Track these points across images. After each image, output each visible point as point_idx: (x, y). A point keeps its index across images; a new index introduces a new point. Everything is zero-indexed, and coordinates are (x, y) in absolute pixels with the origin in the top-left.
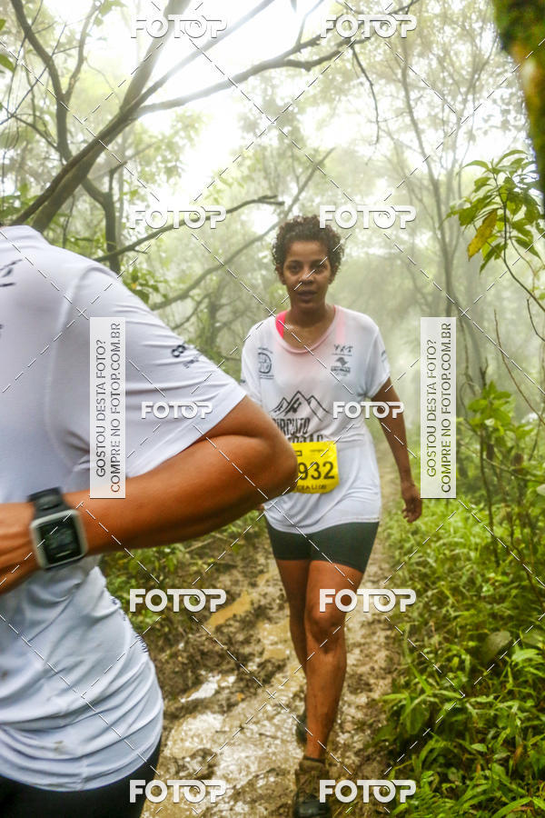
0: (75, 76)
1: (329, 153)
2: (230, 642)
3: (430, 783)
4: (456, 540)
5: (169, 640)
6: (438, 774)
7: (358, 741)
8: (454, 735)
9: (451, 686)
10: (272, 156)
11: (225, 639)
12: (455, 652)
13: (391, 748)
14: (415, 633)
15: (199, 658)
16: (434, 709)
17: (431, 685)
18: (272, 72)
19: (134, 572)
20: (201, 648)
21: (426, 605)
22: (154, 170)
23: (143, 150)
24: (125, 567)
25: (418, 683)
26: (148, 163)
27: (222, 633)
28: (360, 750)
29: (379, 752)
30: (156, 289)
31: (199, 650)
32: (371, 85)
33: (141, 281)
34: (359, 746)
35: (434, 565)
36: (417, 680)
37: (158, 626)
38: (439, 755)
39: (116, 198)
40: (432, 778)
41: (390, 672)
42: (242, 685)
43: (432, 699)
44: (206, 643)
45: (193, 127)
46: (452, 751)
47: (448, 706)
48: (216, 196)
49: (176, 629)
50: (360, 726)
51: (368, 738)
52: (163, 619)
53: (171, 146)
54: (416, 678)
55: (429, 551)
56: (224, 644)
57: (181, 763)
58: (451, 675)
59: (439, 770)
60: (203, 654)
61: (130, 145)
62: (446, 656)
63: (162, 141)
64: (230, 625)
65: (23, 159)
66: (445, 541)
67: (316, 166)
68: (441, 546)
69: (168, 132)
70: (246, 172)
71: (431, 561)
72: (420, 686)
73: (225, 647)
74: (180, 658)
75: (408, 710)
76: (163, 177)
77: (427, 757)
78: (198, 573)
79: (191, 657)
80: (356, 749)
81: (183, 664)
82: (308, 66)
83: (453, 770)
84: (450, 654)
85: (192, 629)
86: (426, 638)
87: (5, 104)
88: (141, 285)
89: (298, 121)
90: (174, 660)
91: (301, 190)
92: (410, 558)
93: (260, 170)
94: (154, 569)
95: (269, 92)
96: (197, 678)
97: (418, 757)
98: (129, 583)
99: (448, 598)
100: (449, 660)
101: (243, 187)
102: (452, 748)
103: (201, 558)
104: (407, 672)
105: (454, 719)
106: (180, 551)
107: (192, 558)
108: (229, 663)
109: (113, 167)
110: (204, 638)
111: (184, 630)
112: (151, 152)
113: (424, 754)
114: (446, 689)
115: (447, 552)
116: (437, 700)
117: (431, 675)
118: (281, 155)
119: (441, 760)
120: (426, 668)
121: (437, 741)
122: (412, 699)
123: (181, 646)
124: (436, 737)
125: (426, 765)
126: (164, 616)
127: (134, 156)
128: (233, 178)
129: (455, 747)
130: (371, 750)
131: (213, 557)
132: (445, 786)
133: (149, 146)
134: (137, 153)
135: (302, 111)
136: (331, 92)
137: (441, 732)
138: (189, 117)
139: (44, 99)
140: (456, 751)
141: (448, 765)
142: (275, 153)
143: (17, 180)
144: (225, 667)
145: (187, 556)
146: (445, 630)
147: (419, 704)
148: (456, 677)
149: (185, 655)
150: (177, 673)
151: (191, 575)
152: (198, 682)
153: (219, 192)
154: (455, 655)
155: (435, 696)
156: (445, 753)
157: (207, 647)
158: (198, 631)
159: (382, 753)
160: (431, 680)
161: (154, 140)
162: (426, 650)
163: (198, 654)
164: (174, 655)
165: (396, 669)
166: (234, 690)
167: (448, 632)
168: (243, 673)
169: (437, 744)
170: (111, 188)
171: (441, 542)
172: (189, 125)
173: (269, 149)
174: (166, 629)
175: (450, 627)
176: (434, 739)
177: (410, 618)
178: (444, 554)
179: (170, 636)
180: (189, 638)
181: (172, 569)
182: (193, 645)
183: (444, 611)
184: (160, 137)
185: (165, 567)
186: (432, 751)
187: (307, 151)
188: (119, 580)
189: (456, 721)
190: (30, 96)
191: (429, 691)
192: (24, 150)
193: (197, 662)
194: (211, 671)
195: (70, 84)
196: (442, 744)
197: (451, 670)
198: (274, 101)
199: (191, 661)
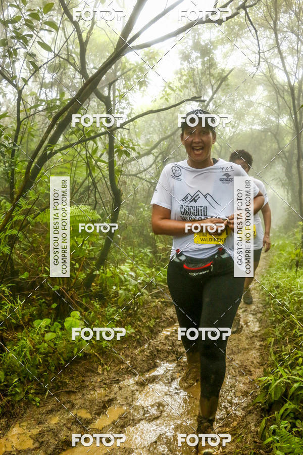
0: (90, 32)
1: (231, 71)
2: (173, 345)
3: (286, 428)
4: (301, 292)
5: (140, 343)
6: (290, 423)
7: (244, 402)
8: (299, 402)
9: (298, 374)
10: (198, 74)
11: (170, 343)
12: (300, 355)
13: (263, 407)
14: (277, 344)
15: (156, 353)
16: (288, 386)
17: (286, 373)
18: (199, 26)
19: (121, 306)
20: (157, 347)
21: (284, 328)
22: (132, 83)
23: (126, 72)
24: (116, 302)
25: (279, 371)
26: (129, 80)
27: (168, 339)
28: (245, 407)
29: (256, 409)
30: (134, 149)
31: (156, 349)
32: (256, 31)
33: (125, 145)
34: (244, 405)
35: (288, 305)
36: (278, 370)
37: (133, 335)
38: (290, 412)
39: (112, 99)
40: (286, 425)
41: (262, 365)
42: (179, 368)
43: (287, 381)
44: (160, 345)
45: (154, 58)
46: (299, 411)
47: (296, 385)
48: (167, 97)
49: (144, 337)
50: (245, 394)
51: (249, 400)
52: (136, 331)
53: (141, 69)
54: (278, 368)
55: (285, 298)
56: (171, 346)
57: (146, 409)
58: (298, 368)
59: (290, 420)
60: (158, 351)
61: (119, 70)
62: (295, 357)
63: (136, 67)
64: (173, 336)
65: (61, 78)
66: (295, 292)
67: (223, 79)
68: (292, 295)
69: (140, 62)
70: (183, 83)
71: (286, 303)
72: (280, 373)
73: (170, 348)
74: (145, 353)
75: (273, 386)
76: (137, 87)
77: (283, 413)
78: (155, 306)
79: (151, 353)
80: (243, 407)
81: (147, 356)
82: (220, 22)
83: (299, 421)
84: (297, 356)
85: (152, 337)
86: (283, 347)
87: (53, 49)
88: (126, 147)
89: (213, 53)
90: (142, 354)
91: (214, 93)
92: (274, 302)
93: (191, 82)
94: (131, 303)
95: (197, 38)
96: (155, 364)
97: (279, 413)
98: (118, 311)
99: (296, 324)
100: (297, 359)
101: (182, 92)
102: (298, 409)
103: (157, 299)
104: (272, 365)
105: (300, 392)
106: (146, 294)
107: (152, 298)
108: (172, 356)
109: (111, 82)
110: (159, 342)
111: (148, 338)
112: (131, 73)
113: (282, 411)
114: (295, 375)
115: (296, 298)
116: (290, 381)
117: (286, 367)
118: (203, 73)
119: (292, 415)
120: (283, 363)
121: (290, 404)
122: (276, 380)
123: (146, 346)
124: (289, 402)
125: (283, 417)
126: (137, 330)
127: (121, 76)
128: (176, 87)
129: (300, 408)
130: (251, 408)
131: (164, 298)
132: (294, 429)
133: (130, 70)
134: (123, 74)
135: (215, 48)
136: (232, 37)
137: (291, 400)
138: (152, 53)
139: (73, 45)
140: (300, 411)
141: (296, 418)
142: (199, 73)
143: (58, 90)
144: (170, 359)
145: (150, 297)
146: (295, 342)
147: (279, 383)
148: (301, 369)
149: (148, 351)
150: (144, 360)
151: (151, 307)
152: (155, 366)
153: (168, 95)
154: (300, 357)
155: (289, 379)
156: (294, 411)
157: (160, 347)
158: (155, 338)
159: (258, 410)
160: (286, 370)
161: (132, 66)
162: (283, 354)
163: (155, 351)
164: (143, 351)
165: (266, 363)
166: (175, 371)
167: (296, 344)
168: (180, 362)
169: (289, 406)
170: (109, 94)
171: (293, 292)
172: (152, 57)
173: (196, 70)
174: (138, 337)
175: (297, 340)
176: (288, 403)
177: (274, 335)
178: (295, 300)
179: (140, 341)
180: (150, 342)
181: (141, 304)
182: (153, 346)
183: (294, 332)
184: (136, 65)
185: (137, 303)
186: (286, 410)
187: (218, 71)
188: (112, 309)
189: (301, 394)
190: (66, 44)
191: (285, 376)
192: (62, 74)
193: (155, 355)
194: (163, 360)
195: (87, 36)
196: (293, 406)
197: (298, 365)
198: (200, 42)
199: (151, 355)
